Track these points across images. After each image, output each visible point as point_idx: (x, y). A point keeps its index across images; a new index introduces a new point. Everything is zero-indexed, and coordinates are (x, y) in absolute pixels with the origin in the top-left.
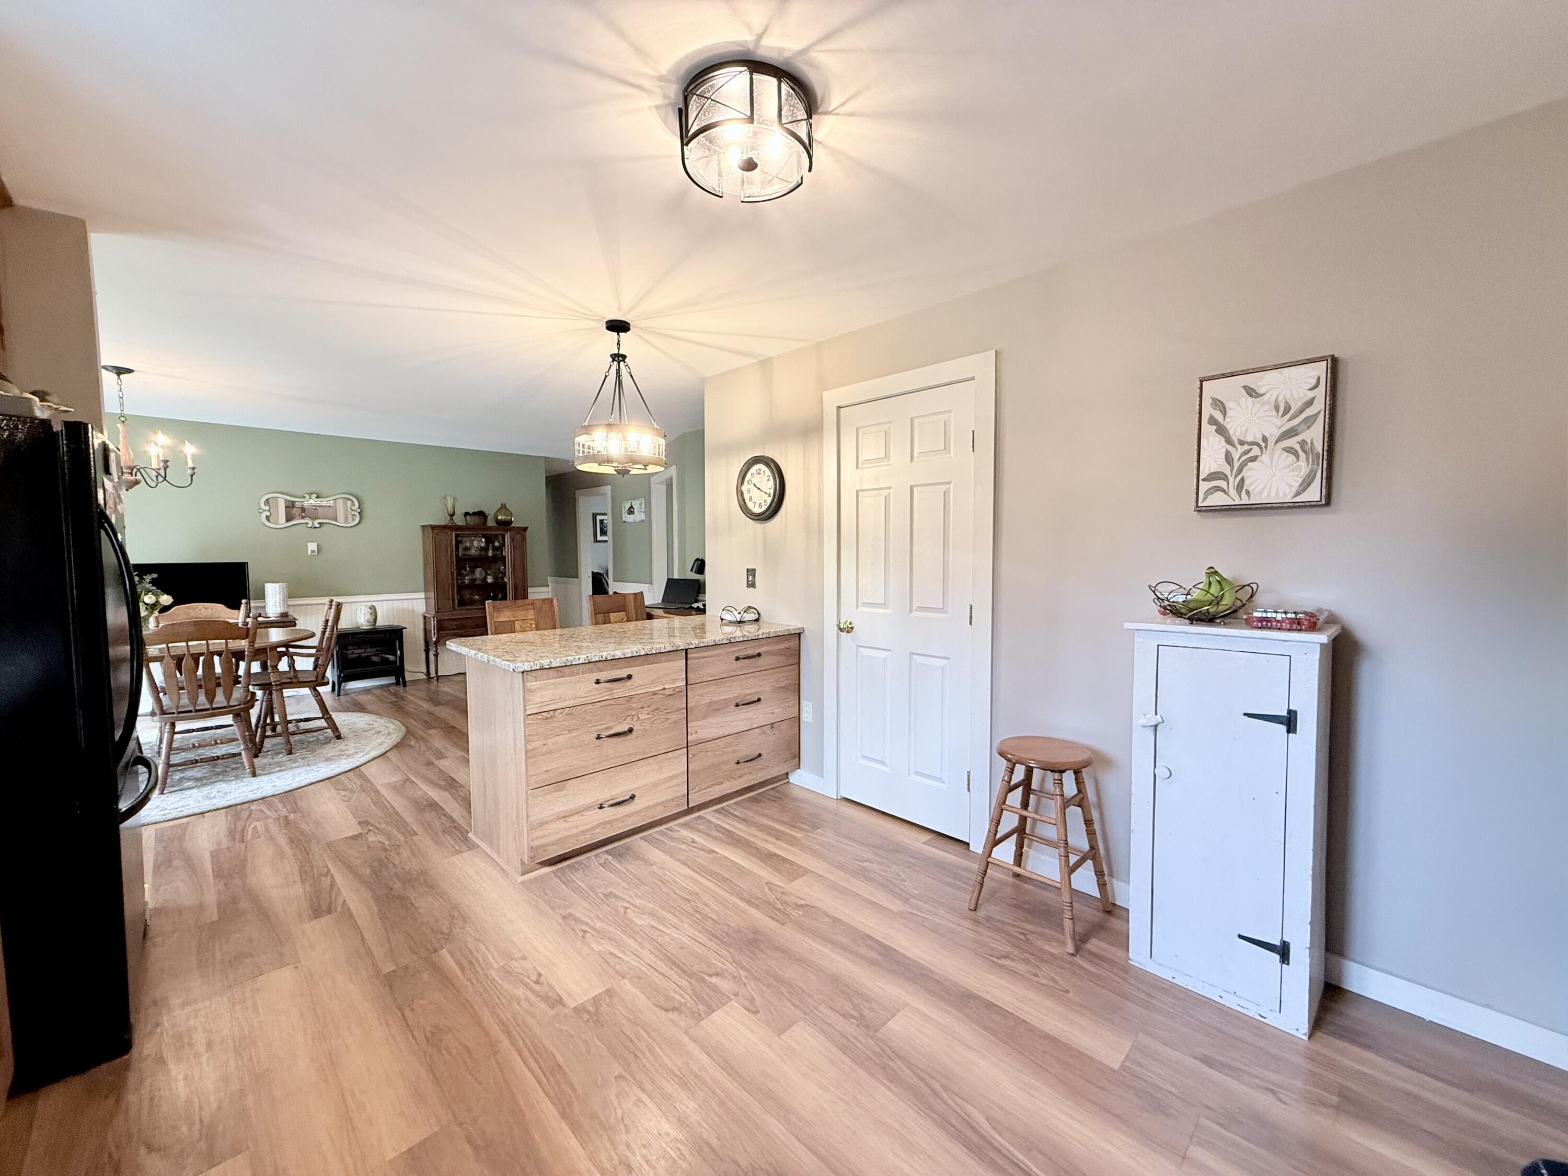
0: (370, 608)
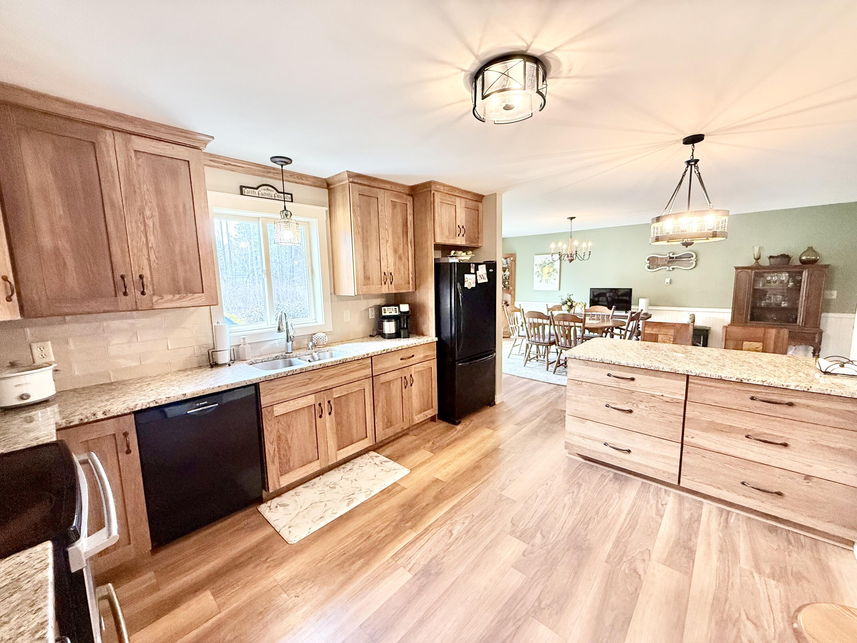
0: (690, 316)
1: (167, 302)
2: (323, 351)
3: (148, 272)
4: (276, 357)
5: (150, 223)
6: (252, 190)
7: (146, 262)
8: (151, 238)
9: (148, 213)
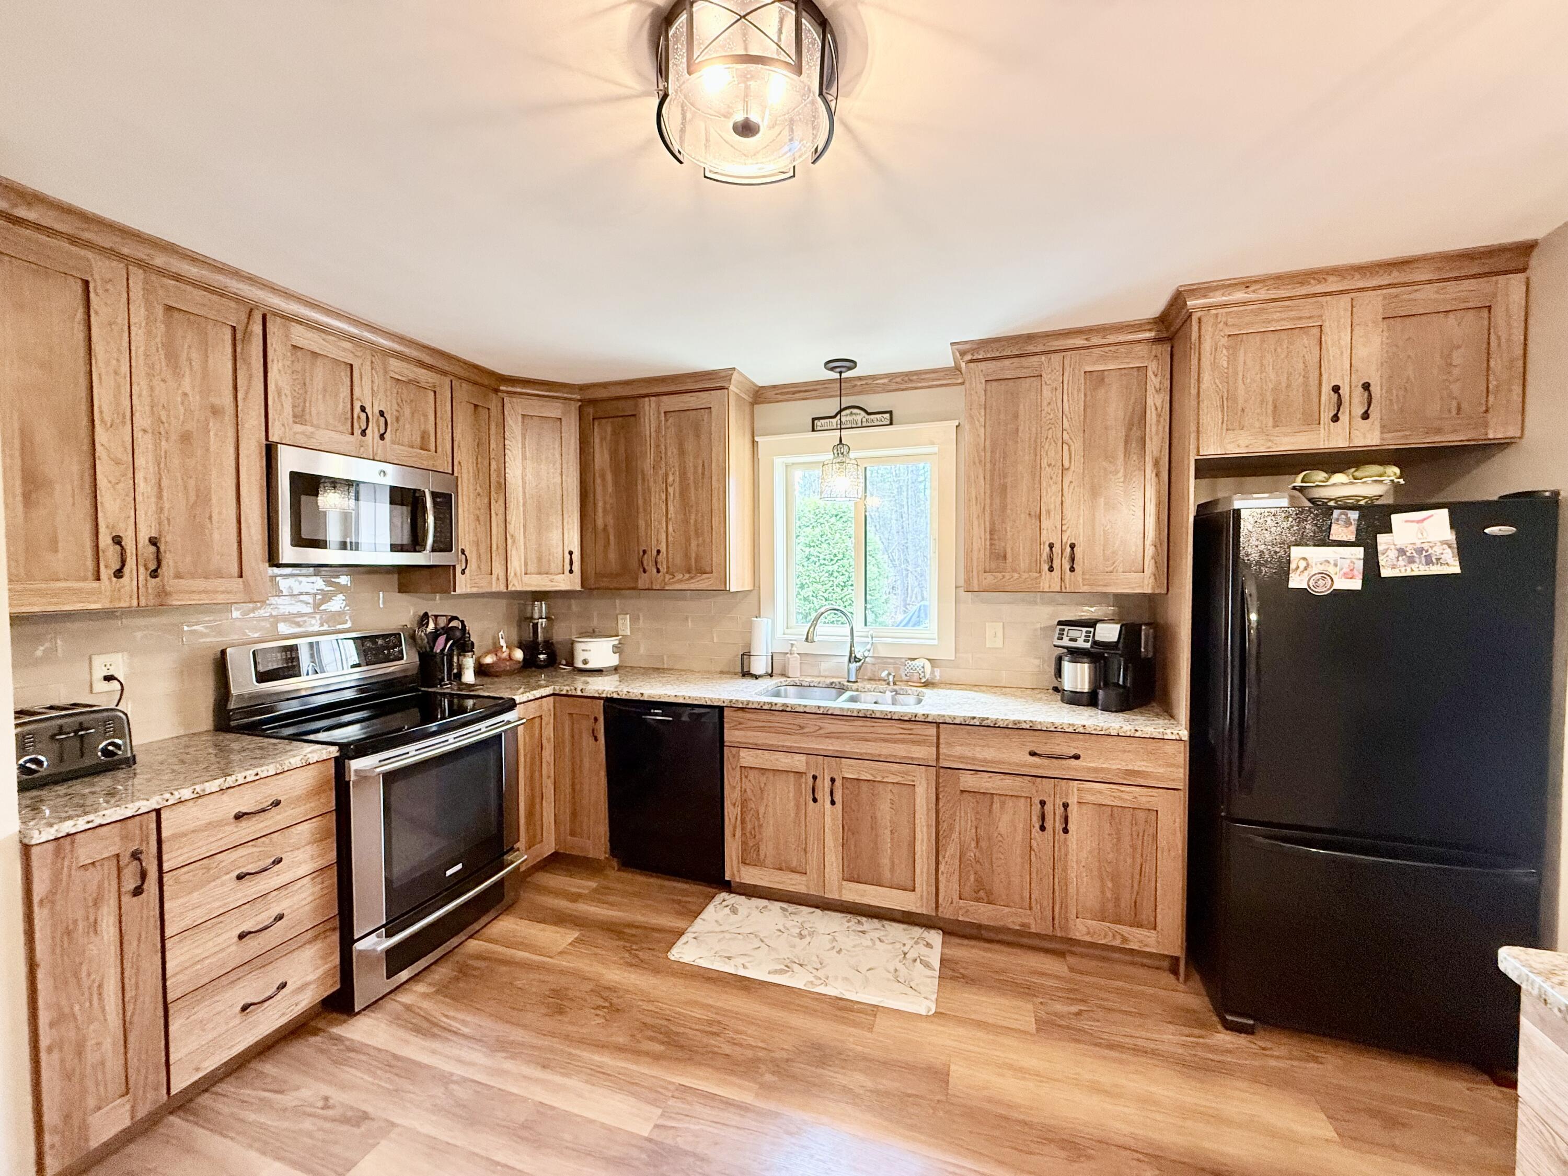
1: (680, 581)
2: (910, 692)
3: (665, 547)
4: (832, 683)
5: (671, 490)
6: (827, 420)
7: (663, 536)
8: (671, 508)
9: (671, 479)
